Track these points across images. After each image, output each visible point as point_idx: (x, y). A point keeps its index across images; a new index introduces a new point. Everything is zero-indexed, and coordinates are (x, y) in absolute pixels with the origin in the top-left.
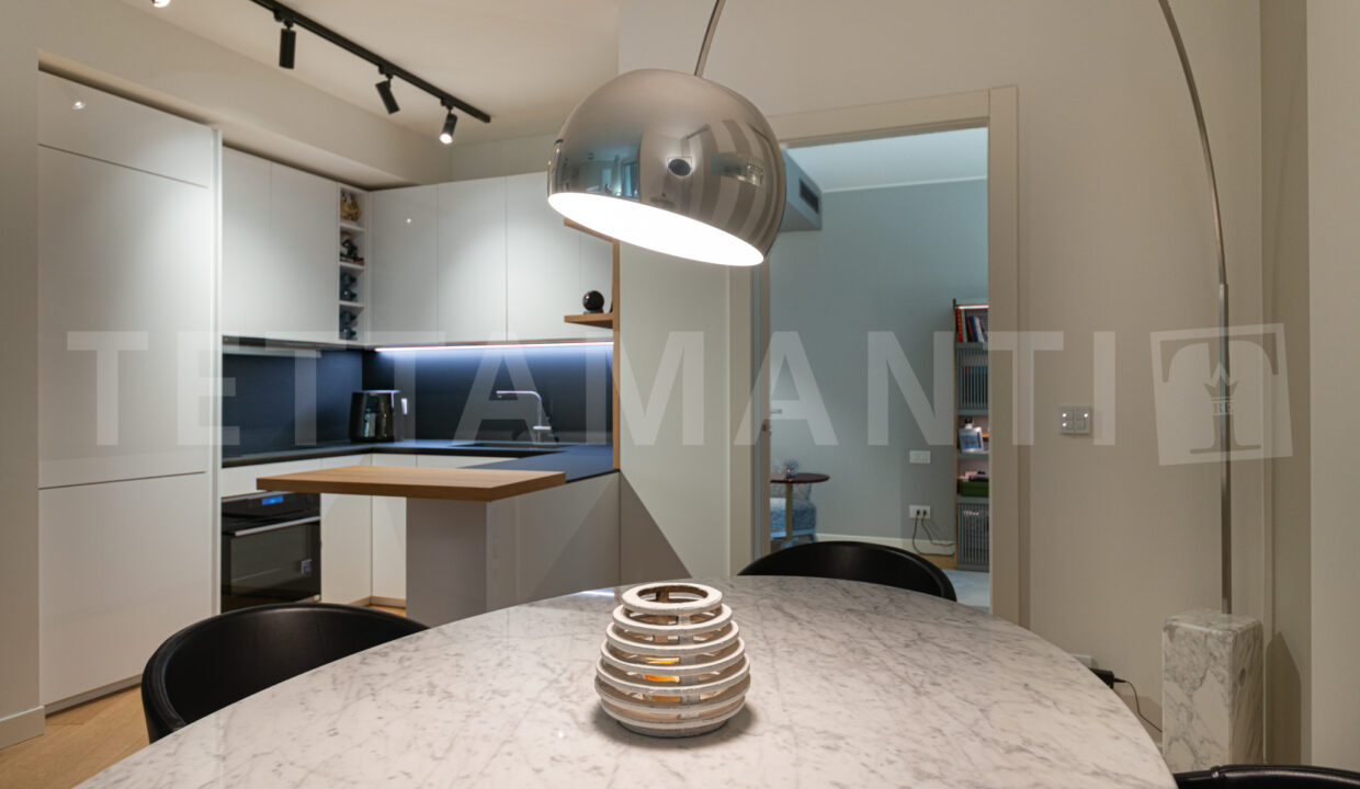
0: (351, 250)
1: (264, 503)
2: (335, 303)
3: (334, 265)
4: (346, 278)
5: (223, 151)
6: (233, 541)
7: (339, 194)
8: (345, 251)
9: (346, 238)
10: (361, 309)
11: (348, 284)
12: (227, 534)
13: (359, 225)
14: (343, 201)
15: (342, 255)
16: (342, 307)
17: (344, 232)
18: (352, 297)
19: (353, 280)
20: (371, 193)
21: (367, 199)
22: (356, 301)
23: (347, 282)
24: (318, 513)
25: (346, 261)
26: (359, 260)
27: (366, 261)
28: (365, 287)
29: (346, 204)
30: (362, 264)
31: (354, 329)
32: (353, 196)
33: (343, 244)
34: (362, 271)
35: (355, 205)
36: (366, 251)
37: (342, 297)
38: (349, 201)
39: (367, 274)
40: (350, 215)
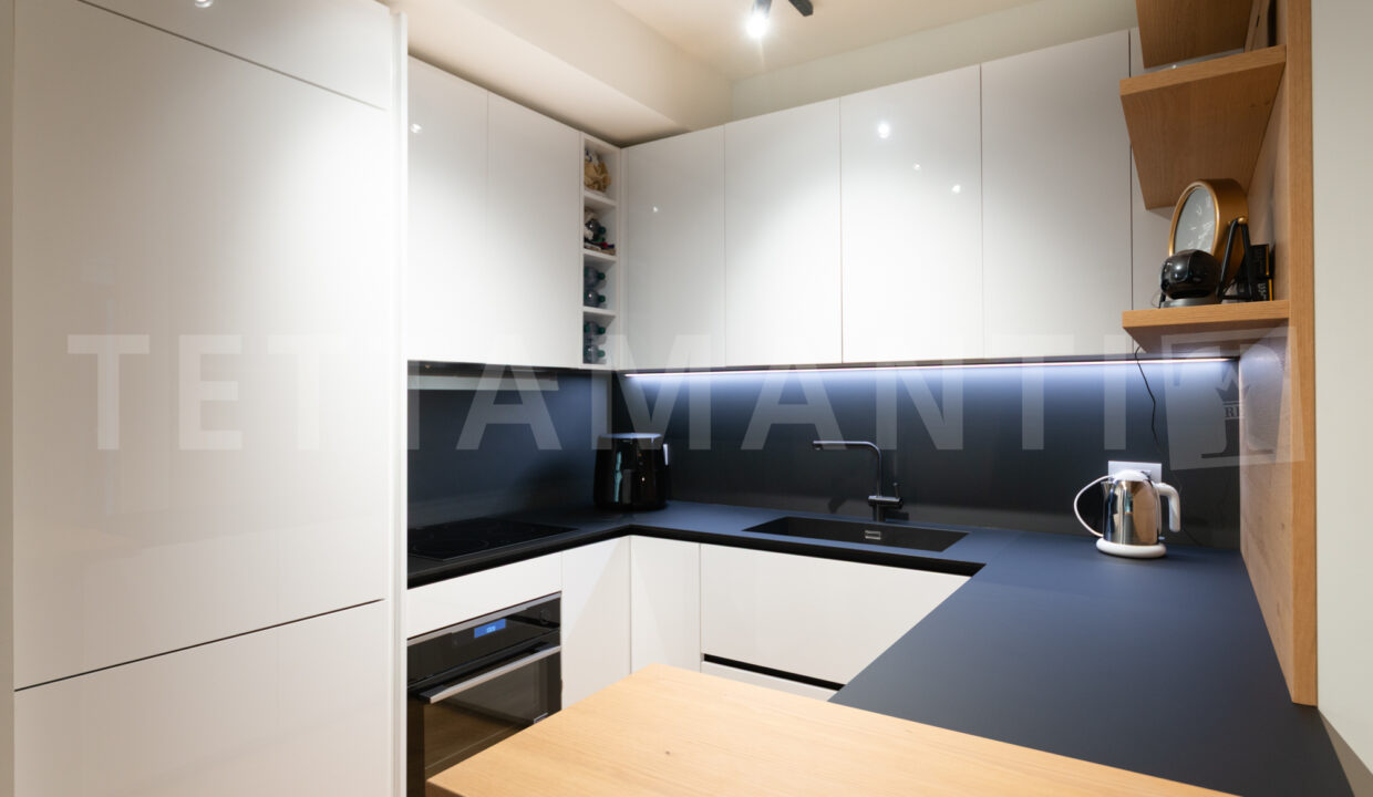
0: (598, 236)
1: (478, 634)
2: (576, 310)
3: (576, 253)
4: (591, 274)
5: (409, 61)
6: (427, 710)
7: (583, 152)
8: (590, 235)
9: (590, 217)
10: (610, 318)
11: (595, 282)
12: (417, 696)
13: (609, 197)
14: (588, 162)
15: (586, 240)
16: (586, 315)
17: (589, 209)
18: (599, 301)
19: (600, 277)
20: (624, 150)
21: (620, 159)
22: (604, 307)
23: (592, 280)
24: (557, 641)
25: (591, 249)
26: (608, 247)
27: (617, 247)
28: (615, 287)
29: (591, 165)
30: (613, 254)
31: (601, 348)
32: (600, 157)
33: (587, 225)
34: (613, 262)
35: (602, 168)
36: (617, 236)
37: (587, 302)
38: (595, 162)
39: (620, 268)
40: (596, 182)
